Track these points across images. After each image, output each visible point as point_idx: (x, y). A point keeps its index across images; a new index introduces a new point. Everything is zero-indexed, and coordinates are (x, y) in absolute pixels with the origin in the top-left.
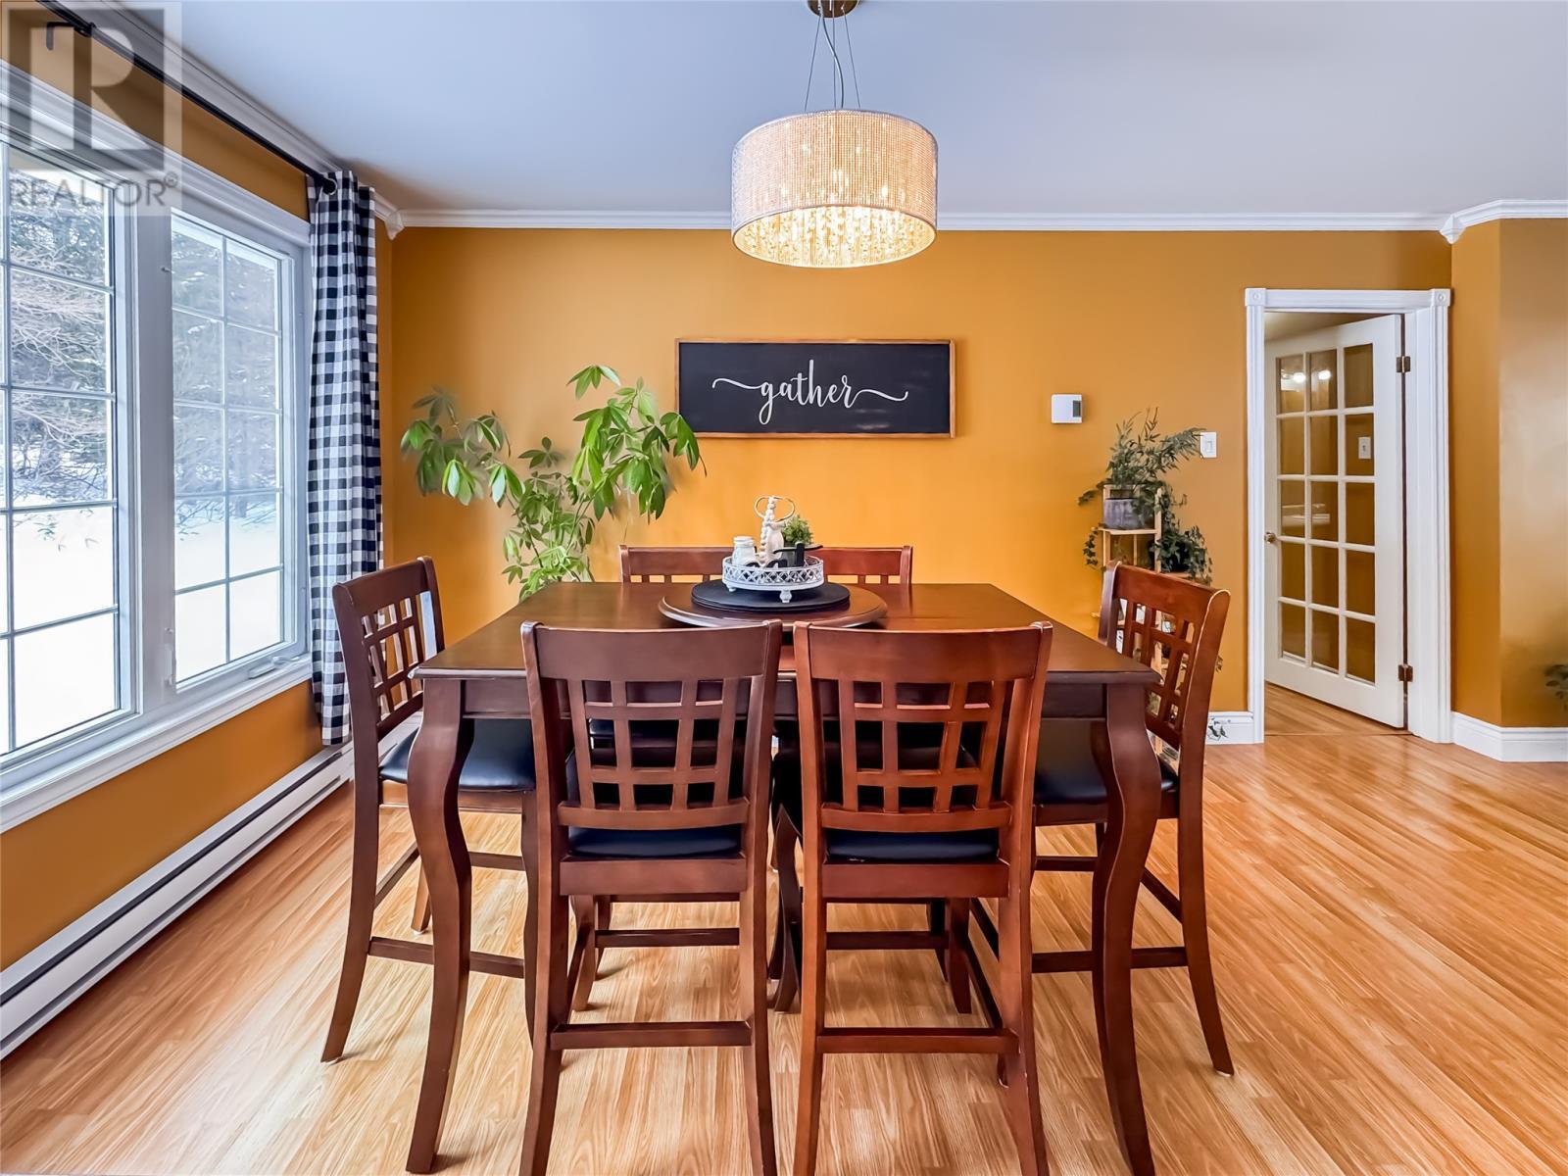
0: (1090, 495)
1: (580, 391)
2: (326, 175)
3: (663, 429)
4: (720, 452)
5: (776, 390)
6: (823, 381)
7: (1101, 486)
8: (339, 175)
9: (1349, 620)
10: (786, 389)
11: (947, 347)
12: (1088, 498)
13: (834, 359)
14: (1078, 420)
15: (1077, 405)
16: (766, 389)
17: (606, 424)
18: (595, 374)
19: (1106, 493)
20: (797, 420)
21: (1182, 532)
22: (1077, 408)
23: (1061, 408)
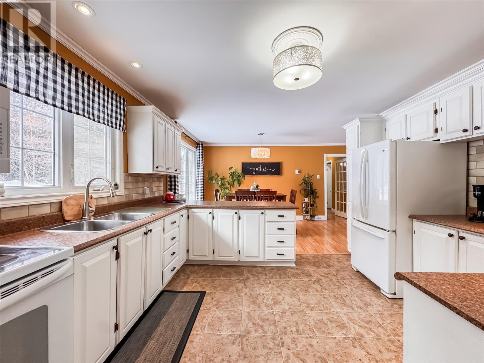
0: (301, 184)
1: (230, 170)
2: (198, 143)
3: (240, 175)
4: (248, 178)
5: (256, 169)
6: (262, 168)
7: (303, 183)
8: (200, 143)
9: (341, 203)
10: (257, 169)
11: (280, 163)
12: (300, 185)
13: (264, 165)
14: (299, 173)
15: (299, 171)
16: (254, 169)
17: (232, 174)
18: (232, 168)
19: (303, 184)
20: (259, 174)
21: (314, 189)
22: (299, 172)
23: (297, 172)
